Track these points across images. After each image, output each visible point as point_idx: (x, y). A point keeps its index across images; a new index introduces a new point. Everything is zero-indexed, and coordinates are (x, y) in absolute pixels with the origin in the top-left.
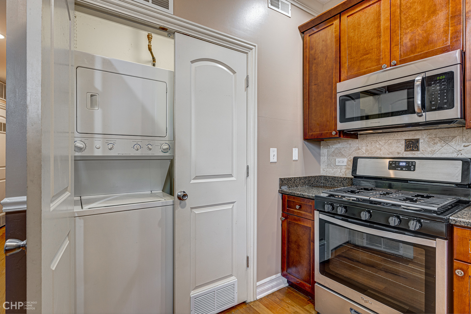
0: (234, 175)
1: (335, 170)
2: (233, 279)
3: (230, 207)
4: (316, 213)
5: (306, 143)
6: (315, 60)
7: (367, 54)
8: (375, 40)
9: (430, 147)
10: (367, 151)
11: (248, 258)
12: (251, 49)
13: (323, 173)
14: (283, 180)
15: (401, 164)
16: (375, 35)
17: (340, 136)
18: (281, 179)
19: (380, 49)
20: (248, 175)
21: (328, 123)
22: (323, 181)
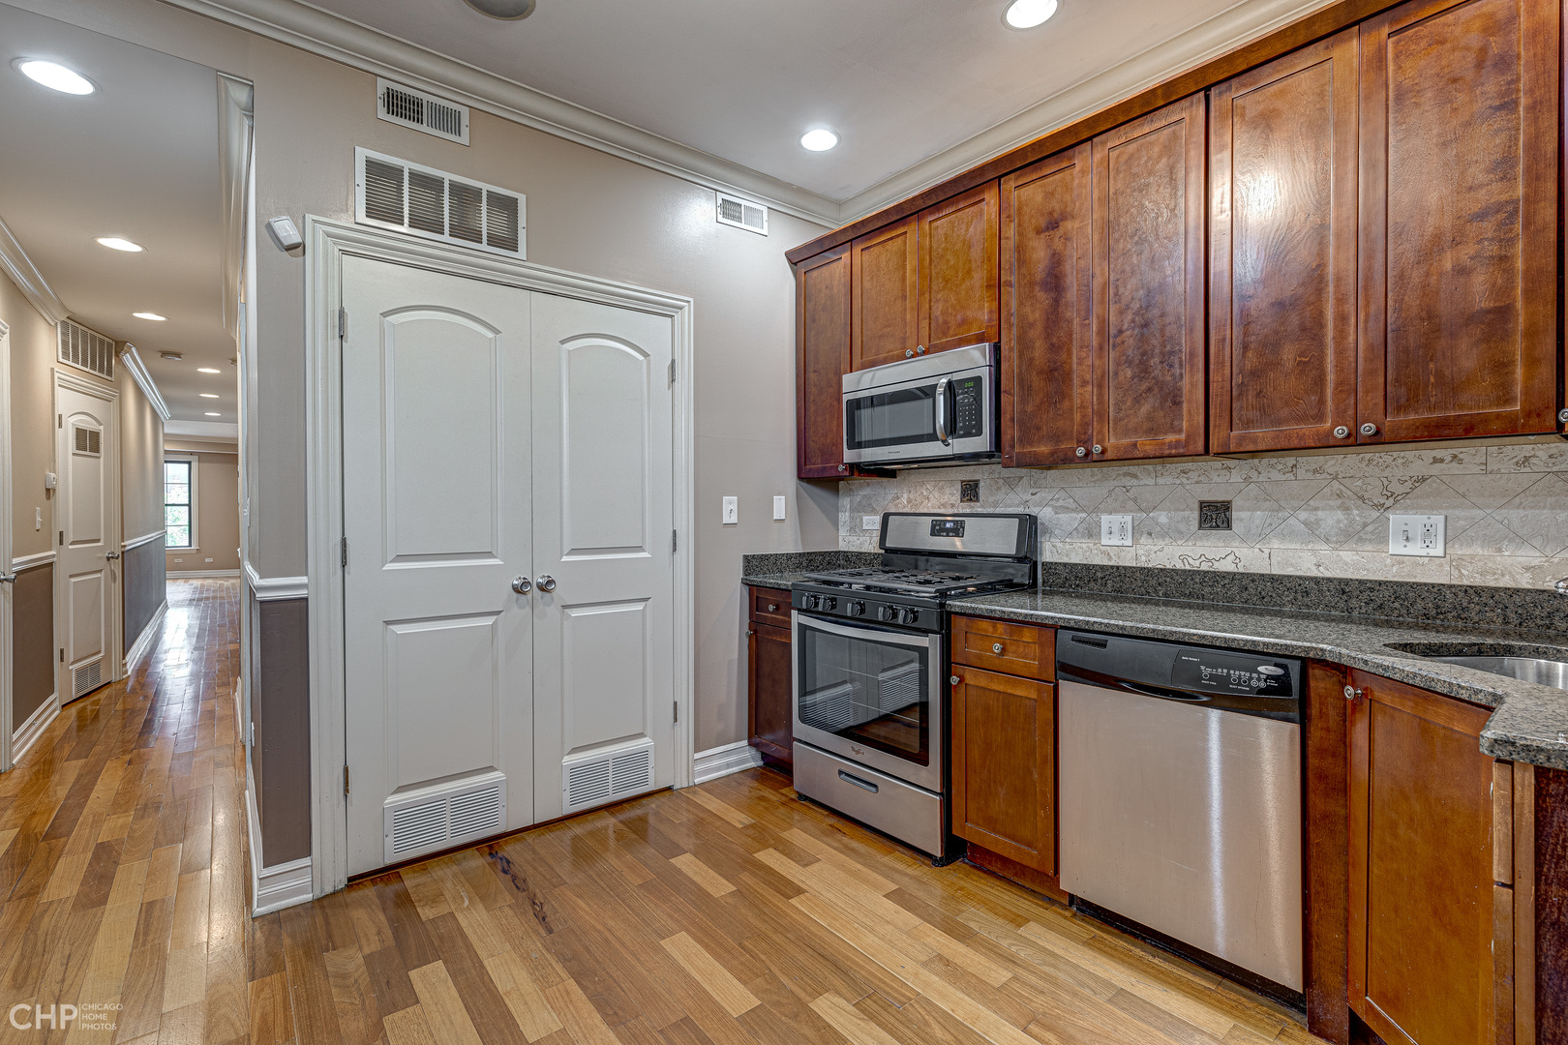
0: (647, 546)
1: (861, 539)
2: (645, 742)
3: (639, 607)
4: (794, 613)
5: (805, 485)
6: (814, 322)
7: (889, 326)
8: (899, 302)
9: (992, 495)
10: (909, 501)
11: (675, 704)
12: (681, 308)
13: (842, 547)
14: (749, 558)
15: (948, 525)
16: (900, 295)
17: (852, 474)
18: (746, 557)
19: (905, 320)
20: (675, 550)
21: (834, 448)
22: (842, 562)
